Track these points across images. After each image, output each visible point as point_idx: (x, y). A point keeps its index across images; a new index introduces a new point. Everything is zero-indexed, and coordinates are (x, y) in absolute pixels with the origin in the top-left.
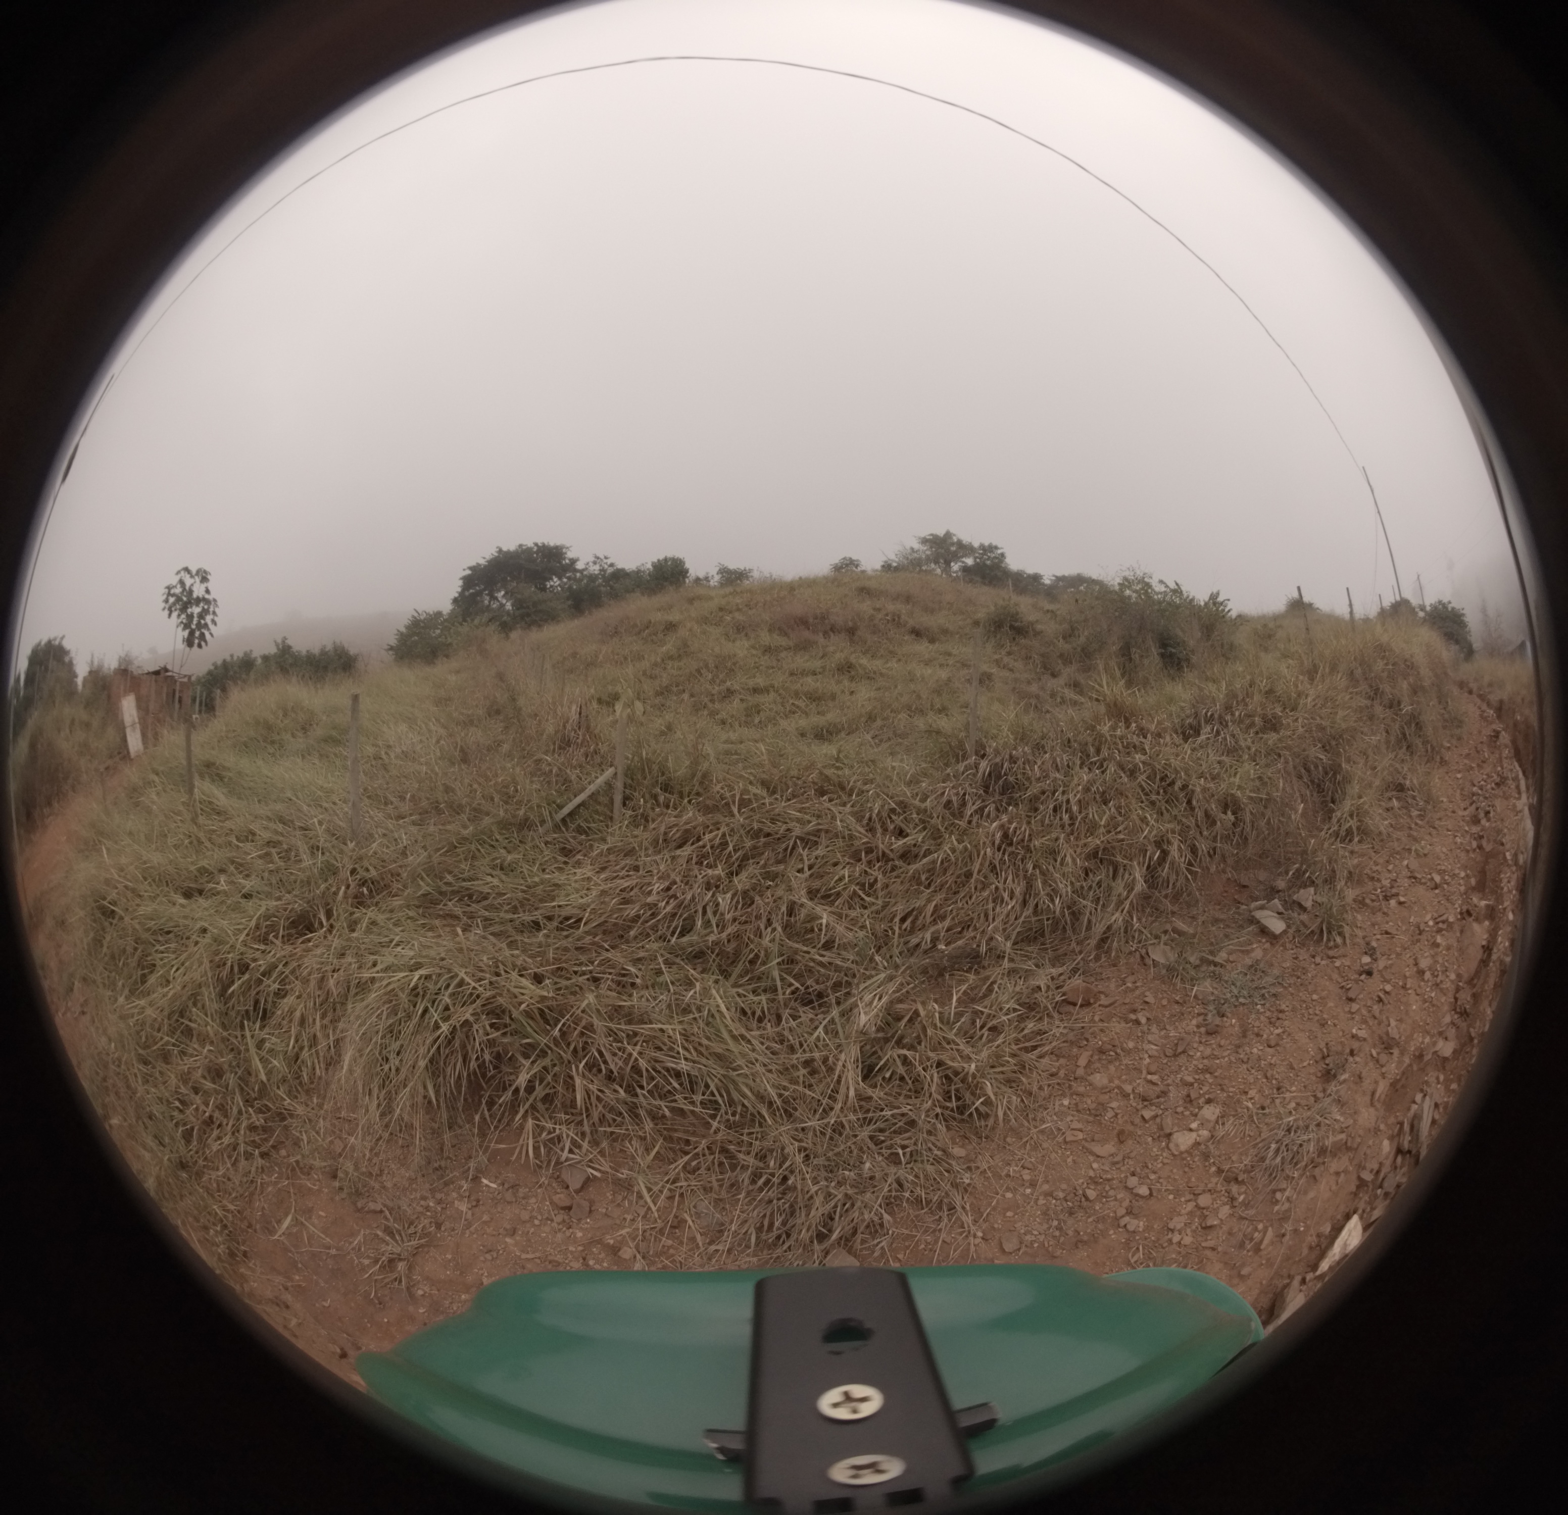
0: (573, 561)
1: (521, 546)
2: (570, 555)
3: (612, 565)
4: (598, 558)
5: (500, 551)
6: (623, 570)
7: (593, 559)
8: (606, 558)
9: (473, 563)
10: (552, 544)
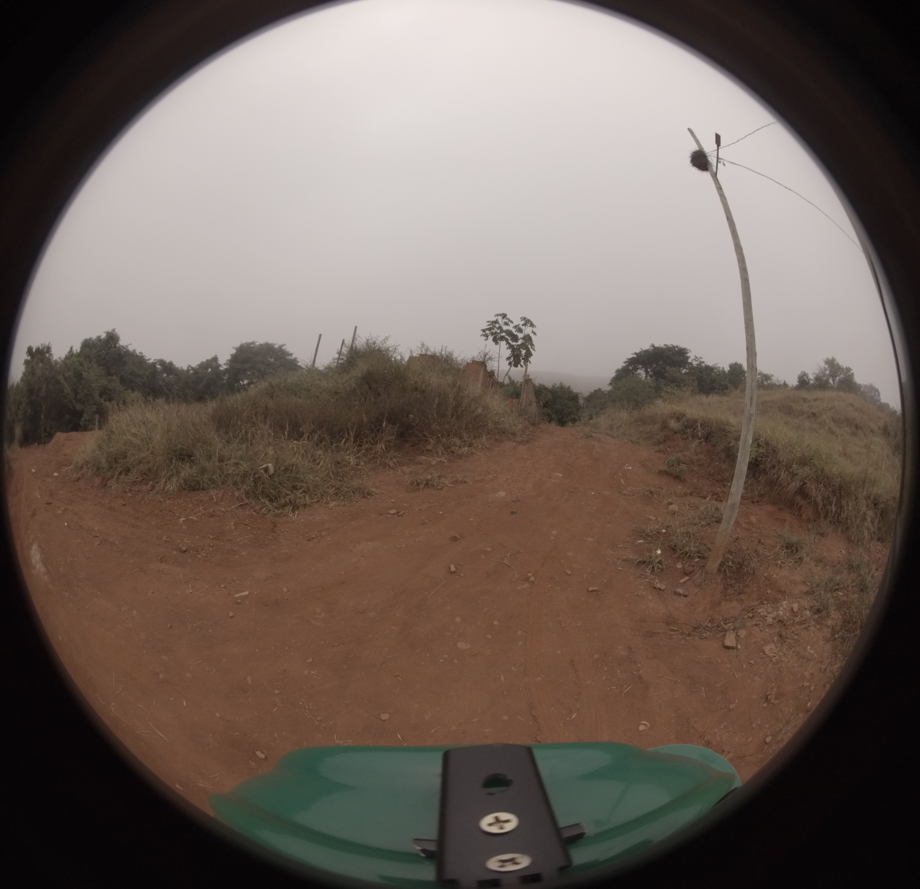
0: (688, 358)
1: (665, 345)
2: (688, 355)
3: (703, 362)
4: (697, 357)
5: (653, 346)
6: (708, 366)
7: (694, 358)
8: (701, 358)
9: (638, 352)
10: (680, 346)
